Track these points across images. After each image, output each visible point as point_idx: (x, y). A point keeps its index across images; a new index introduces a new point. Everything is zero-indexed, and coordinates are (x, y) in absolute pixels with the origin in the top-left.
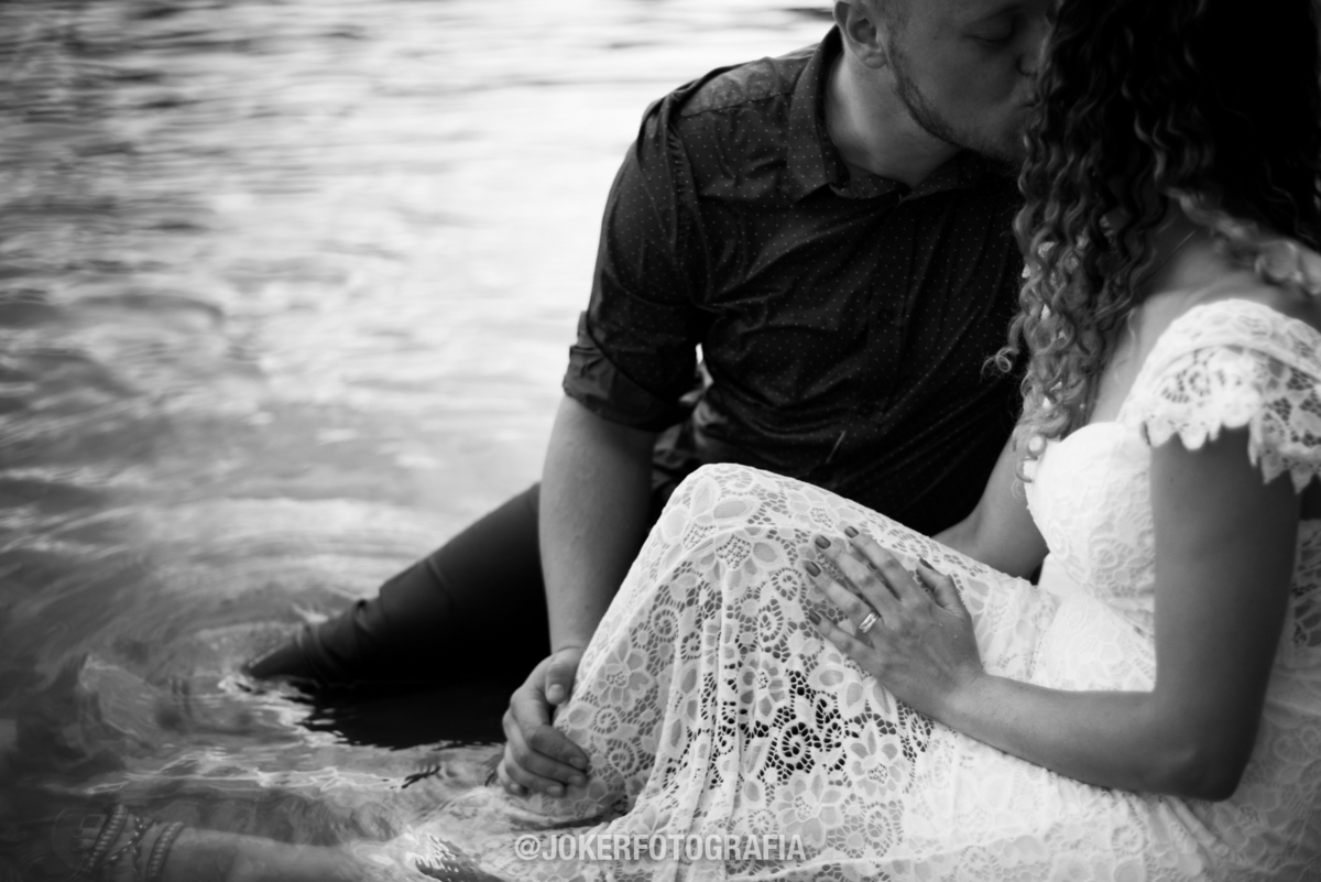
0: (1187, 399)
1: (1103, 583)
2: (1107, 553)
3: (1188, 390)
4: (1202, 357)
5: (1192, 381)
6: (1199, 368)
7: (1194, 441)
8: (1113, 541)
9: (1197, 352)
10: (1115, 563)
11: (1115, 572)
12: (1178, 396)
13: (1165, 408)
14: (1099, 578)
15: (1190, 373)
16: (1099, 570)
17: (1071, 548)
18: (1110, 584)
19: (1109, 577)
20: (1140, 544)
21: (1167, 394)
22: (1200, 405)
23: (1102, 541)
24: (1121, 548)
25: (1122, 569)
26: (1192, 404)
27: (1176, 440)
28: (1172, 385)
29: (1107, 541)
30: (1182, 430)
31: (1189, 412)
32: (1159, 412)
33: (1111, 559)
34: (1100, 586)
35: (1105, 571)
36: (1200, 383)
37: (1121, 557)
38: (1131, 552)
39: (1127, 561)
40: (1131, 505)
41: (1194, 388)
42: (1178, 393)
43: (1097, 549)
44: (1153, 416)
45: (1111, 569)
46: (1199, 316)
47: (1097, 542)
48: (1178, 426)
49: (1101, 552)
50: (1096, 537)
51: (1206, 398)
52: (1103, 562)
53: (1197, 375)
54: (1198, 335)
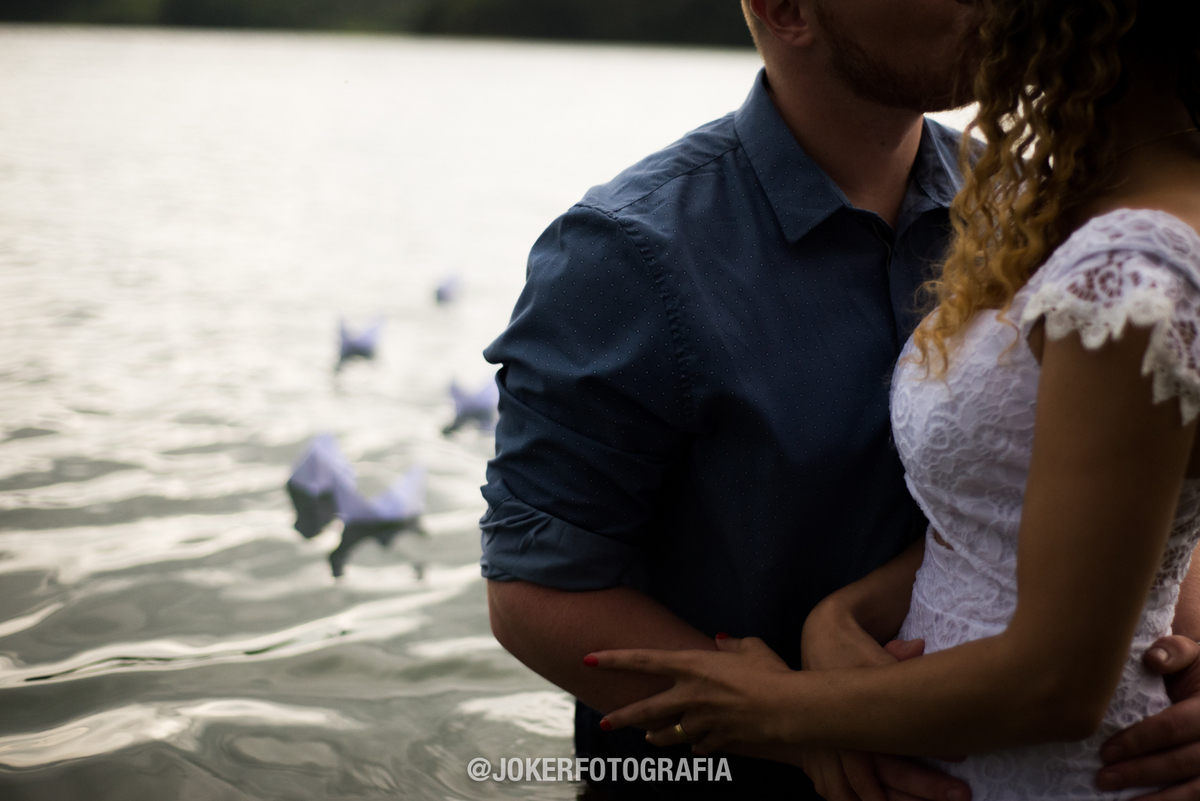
0: (1094, 298)
1: (926, 464)
2: (942, 433)
3: (1097, 288)
4: (1118, 258)
5: (1103, 281)
6: (1113, 268)
7: (1093, 340)
8: (952, 424)
9: (1112, 253)
10: (945, 446)
11: (941, 456)
12: (1086, 293)
13: (1069, 301)
14: (924, 456)
15: (1103, 272)
16: (926, 449)
17: (911, 417)
18: (933, 467)
19: (933, 460)
20: (977, 436)
21: (1073, 288)
22: (1108, 305)
23: (942, 419)
24: (956, 434)
25: (949, 455)
26: (1099, 305)
27: (1075, 337)
28: (1081, 280)
29: (947, 421)
30: (1083, 328)
31: (1095, 311)
32: (1061, 306)
33: (942, 441)
34: (922, 467)
35: (933, 451)
36: (1111, 284)
37: (953, 443)
38: (964, 441)
39: (958, 449)
40: (982, 394)
41: (1104, 288)
42: (1086, 290)
43: (934, 426)
44: (1054, 309)
45: (938, 452)
46: (1122, 217)
47: (936, 418)
48: (1080, 322)
49: (937, 430)
50: (937, 413)
51: (1115, 299)
52: (934, 440)
53: (1110, 275)
54: (1118, 235)
